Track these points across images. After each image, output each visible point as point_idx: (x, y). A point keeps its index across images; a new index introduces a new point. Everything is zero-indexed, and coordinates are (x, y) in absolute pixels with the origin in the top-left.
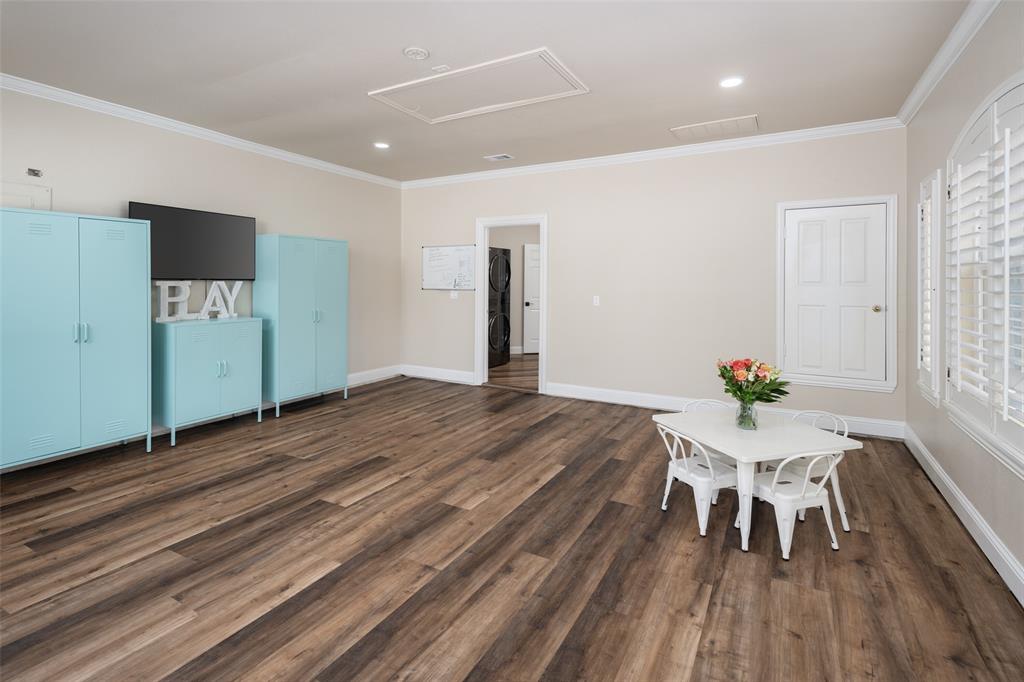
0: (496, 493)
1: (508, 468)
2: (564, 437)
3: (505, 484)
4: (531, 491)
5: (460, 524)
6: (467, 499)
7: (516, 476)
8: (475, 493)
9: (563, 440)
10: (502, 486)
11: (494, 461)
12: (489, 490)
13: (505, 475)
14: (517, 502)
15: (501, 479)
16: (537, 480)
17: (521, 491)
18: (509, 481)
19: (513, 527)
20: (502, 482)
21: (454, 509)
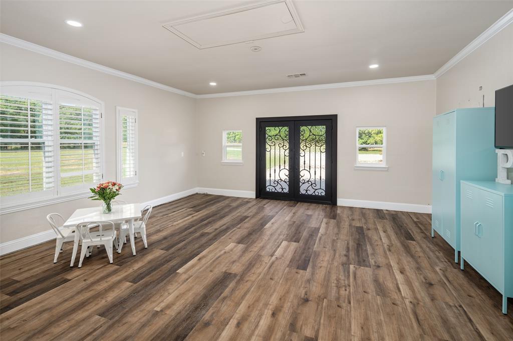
0: (221, 251)
1: (215, 267)
2: (157, 312)
3: (217, 256)
4: (204, 253)
5: (234, 238)
6: (234, 248)
7: (211, 261)
8: (232, 250)
9: (158, 309)
10: (219, 255)
11: (225, 272)
12: (225, 252)
13: (217, 262)
14: (211, 247)
15: (220, 259)
16: (199, 259)
17: (209, 252)
18: (215, 258)
19: (214, 238)
20: (219, 257)
21: (239, 243)
